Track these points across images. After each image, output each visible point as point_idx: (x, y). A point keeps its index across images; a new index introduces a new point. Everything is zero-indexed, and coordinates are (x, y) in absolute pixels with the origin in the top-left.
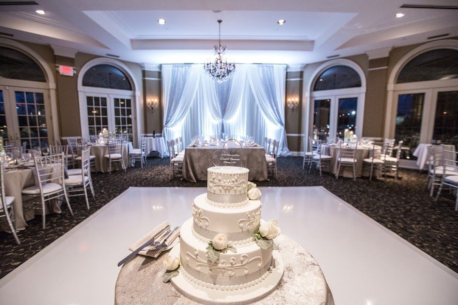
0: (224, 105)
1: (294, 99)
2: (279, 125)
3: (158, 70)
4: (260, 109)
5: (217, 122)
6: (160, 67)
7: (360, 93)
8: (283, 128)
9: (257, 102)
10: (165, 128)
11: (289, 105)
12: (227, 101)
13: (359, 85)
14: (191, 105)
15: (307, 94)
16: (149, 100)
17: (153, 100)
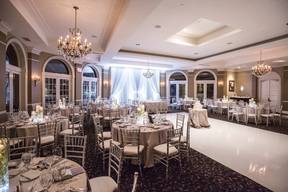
0: (138, 85)
1: (163, 83)
2: (158, 94)
3: (108, 69)
4: (151, 87)
5: (135, 92)
6: (110, 68)
7: (186, 83)
8: (159, 95)
9: (150, 84)
10: (111, 95)
11: (161, 86)
12: (138, 84)
13: (185, 80)
14: (124, 86)
15: (167, 81)
16: (104, 83)
17: (106, 82)
